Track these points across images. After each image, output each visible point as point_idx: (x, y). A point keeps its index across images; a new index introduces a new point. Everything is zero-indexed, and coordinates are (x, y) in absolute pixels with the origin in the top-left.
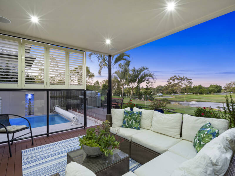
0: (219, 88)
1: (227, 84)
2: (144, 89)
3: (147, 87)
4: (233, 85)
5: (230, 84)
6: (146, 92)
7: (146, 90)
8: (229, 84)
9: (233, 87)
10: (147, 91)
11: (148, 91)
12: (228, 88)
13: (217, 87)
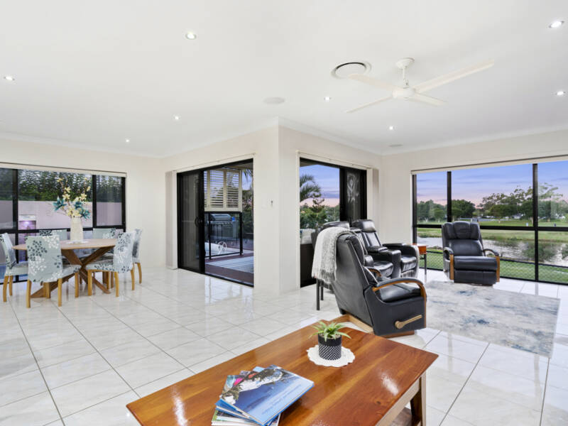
0: (468, 208)
1: (484, 199)
2: (309, 210)
3: (315, 205)
4: (496, 201)
5: (491, 198)
6: (313, 216)
7: (312, 213)
8: (488, 199)
9: (496, 204)
10: (315, 214)
11: (318, 214)
12: (488, 205)
13: (464, 206)
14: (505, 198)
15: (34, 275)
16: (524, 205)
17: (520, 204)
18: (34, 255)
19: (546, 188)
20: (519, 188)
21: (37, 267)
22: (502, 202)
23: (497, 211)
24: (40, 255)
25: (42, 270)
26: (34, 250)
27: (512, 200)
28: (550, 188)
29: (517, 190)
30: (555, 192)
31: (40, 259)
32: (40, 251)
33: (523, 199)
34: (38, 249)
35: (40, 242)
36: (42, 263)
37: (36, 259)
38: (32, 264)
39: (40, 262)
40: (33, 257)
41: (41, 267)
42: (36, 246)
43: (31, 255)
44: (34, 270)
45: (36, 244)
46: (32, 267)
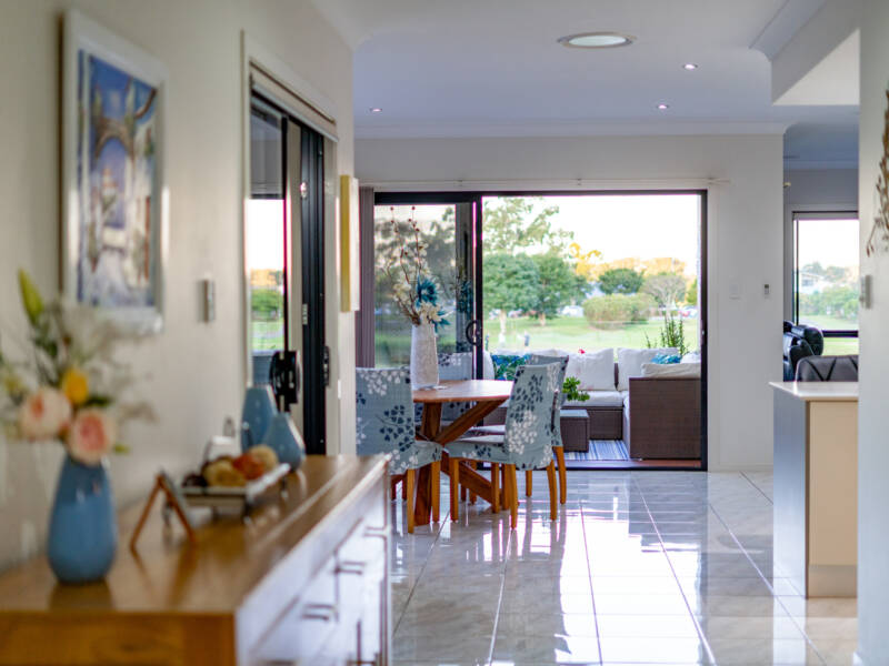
15: (521, 452)
18: (523, 407)
21: (524, 435)
24: (533, 408)
25: (532, 441)
26: (526, 398)
31: (531, 417)
34: (533, 395)
35: (541, 378)
36: (532, 425)
37: (525, 418)
38: (515, 430)
39: (530, 423)
40: (520, 413)
41: (530, 434)
42: (532, 389)
43: (518, 410)
44: (520, 443)
45: (534, 384)
46: (516, 437)
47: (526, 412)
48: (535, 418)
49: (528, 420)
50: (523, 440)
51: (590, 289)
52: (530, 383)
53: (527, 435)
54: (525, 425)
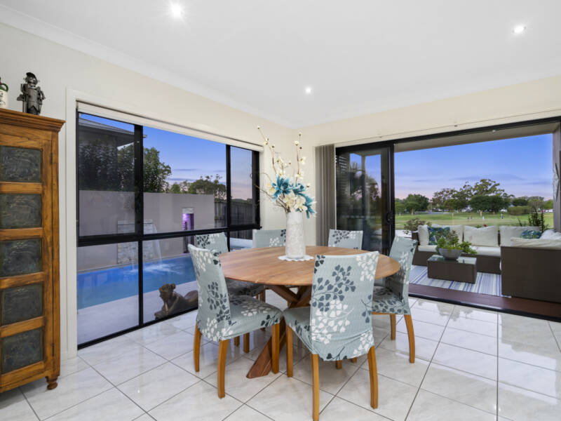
0: (423, 202)
1: (436, 194)
4: (446, 195)
5: (442, 193)
8: (439, 194)
9: (447, 199)
12: (439, 200)
13: (420, 200)
14: (456, 193)
15: (326, 342)
16: (473, 199)
17: (469, 199)
18: (328, 297)
19: (490, 185)
20: (467, 184)
21: (332, 324)
22: (453, 196)
23: (451, 205)
24: (342, 298)
25: (343, 330)
26: (330, 287)
27: (462, 195)
28: (493, 184)
29: (465, 186)
30: (498, 188)
31: (339, 307)
32: (343, 288)
33: (471, 194)
34: (340, 285)
35: (349, 268)
36: (342, 314)
37: (331, 307)
38: (320, 319)
39: (339, 313)
40: (325, 302)
41: (340, 323)
42: (338, 279)
43: (322, 299)
44: (325, 331)
45: (340, 275)
46: (321, 326)
47: (332, 302)
48: (346, 307)
49: (335, 309)
50: (329, 328)
51: (510, 205)
52: (334, 274)
53: (336, 323)
54: (333, 314)
